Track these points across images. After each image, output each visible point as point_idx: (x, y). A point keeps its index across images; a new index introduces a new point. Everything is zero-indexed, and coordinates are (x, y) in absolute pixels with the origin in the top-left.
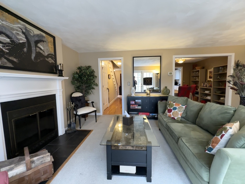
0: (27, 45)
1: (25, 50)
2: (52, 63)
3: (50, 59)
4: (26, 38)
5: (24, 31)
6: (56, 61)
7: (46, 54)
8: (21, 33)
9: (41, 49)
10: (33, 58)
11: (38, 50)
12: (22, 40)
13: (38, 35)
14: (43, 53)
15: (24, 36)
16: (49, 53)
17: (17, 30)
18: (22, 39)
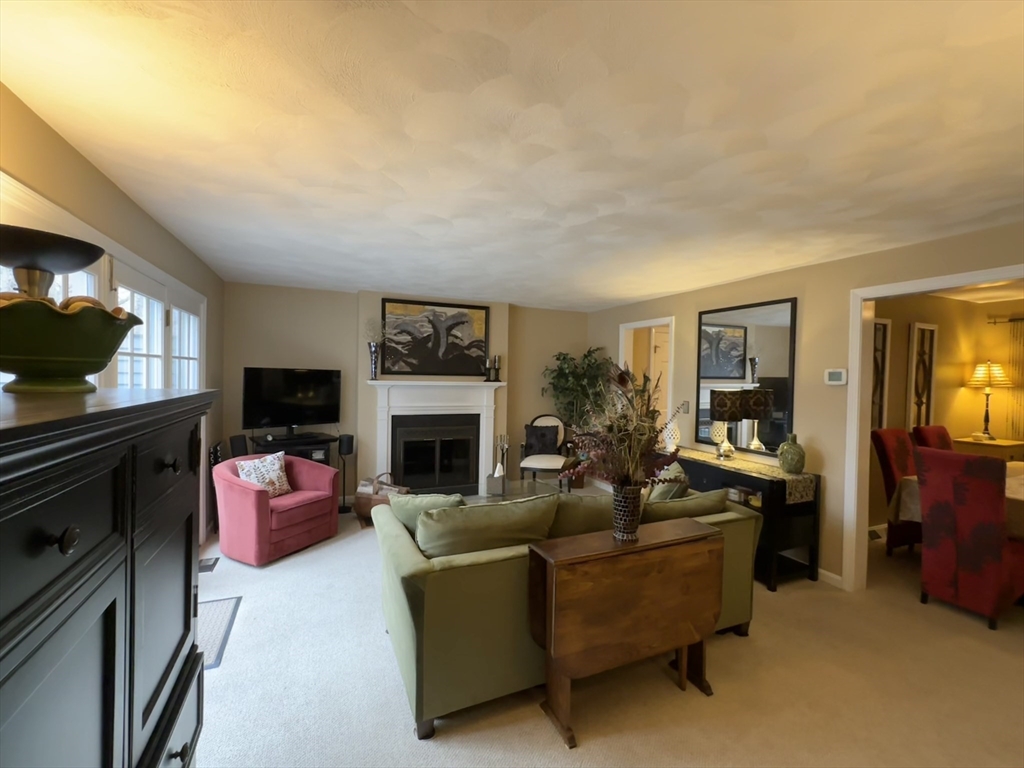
0: (432, 337)
1: (430, 345)
2: (479, 357)
3: (474, 350)
4: (434, 327)
5: (431, 318)
6: (486, 352)
7: (467, 343)
8: (426, 324)
9: (457, 337)
10: (440, 354)
11: (451, 339)
12: (426, 332)
13: (453, 317)
14: (461, 343)
15: (430, 326)
16: (474, 339)
17: (422, 321)
18: (428, 330)
